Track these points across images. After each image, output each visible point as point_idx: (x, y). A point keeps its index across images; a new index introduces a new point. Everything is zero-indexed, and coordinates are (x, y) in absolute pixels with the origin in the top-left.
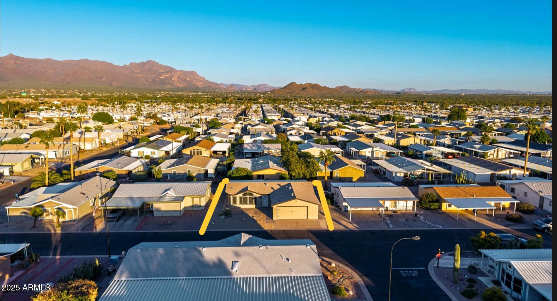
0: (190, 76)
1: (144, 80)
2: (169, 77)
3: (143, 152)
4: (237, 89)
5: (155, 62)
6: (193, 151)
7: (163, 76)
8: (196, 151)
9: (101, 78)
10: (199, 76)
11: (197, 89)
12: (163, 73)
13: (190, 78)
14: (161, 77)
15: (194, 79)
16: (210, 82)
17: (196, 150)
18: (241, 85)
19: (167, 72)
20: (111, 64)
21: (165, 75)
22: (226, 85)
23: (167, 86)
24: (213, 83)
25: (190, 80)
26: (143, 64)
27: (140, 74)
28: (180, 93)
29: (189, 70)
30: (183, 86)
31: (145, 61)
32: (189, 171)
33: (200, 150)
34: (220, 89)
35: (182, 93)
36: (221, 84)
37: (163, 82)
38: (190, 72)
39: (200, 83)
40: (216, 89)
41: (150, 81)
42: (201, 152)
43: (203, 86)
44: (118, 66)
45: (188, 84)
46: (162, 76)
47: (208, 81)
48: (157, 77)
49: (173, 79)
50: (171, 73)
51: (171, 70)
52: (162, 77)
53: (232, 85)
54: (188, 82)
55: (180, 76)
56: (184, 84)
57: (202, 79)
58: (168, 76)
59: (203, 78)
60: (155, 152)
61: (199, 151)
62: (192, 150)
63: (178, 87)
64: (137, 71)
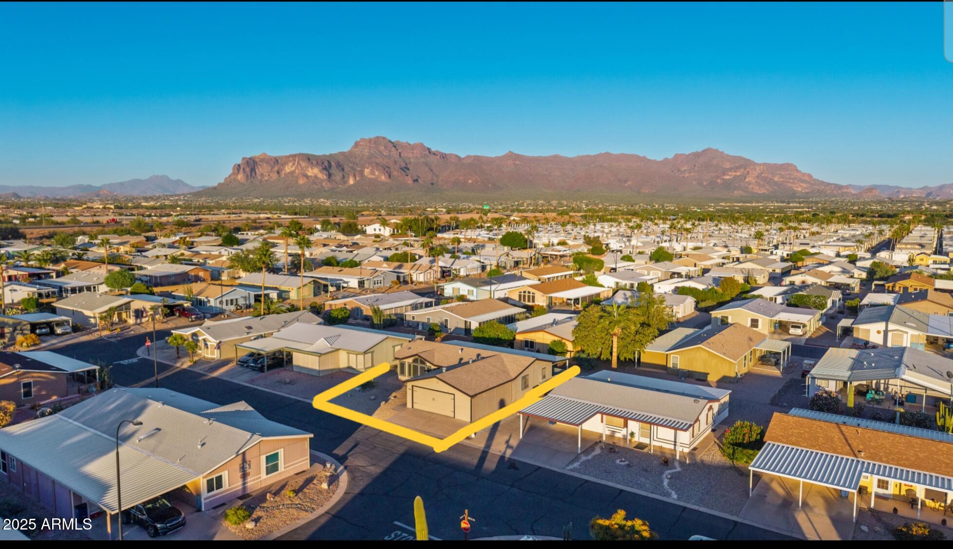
0: (783, 173)
1: (694, 182)
2: (740, 175)
3: (459, 289)
4: (885, 196)
5: (717, 151)
6: (522, 294)
7: (730, 175)
8: (527, 294)
9: (626, 181)
10: (800, 171)
11: (792, 196)
12: (730, 169)
13: (782, 177)
14: (725, 177)
15: (790, 178)
16: (823, 183)
17: (527, 292)
18: (897, 187)
19: (737, 169)
20: (644, 159)
21: (734, 174)
22: (860, 187)
23: (735, 192)
24: (828, 184)
25: (782, 180)
26: (697, 155)
27: (689, 173)
28: (754, 204)
29: (780, 162)
30: (766, 191)
31: (700, 150)
32: (446, 321)
33: (533, 293)
34: (843, 196)
35: (757, 204)
36: (847, 187)
37: (727, 185)
38: (783, 165)
39: (802, 184)
40: (835, 196)
41: (705, 183)
42: (533, 297)
43: (807, 191)
44: (655, 161)
45: (776, 188)
46: (728, 175)
47: (818, 180)
48: (718, 177)
49: (747, 180)
50: (745, 169)
51: (744, 164)
52: (728, 177)
53: (871, 189)
54: (776, 183)
55: (762, 173)
56: (768, 187)
57: (806, 178)
58: (738, 174)
59: (810, 176)
60: (473, 291)
61: (531, 295)
62: (521, 292)
63: (756, 193)
64: (685, 168)
